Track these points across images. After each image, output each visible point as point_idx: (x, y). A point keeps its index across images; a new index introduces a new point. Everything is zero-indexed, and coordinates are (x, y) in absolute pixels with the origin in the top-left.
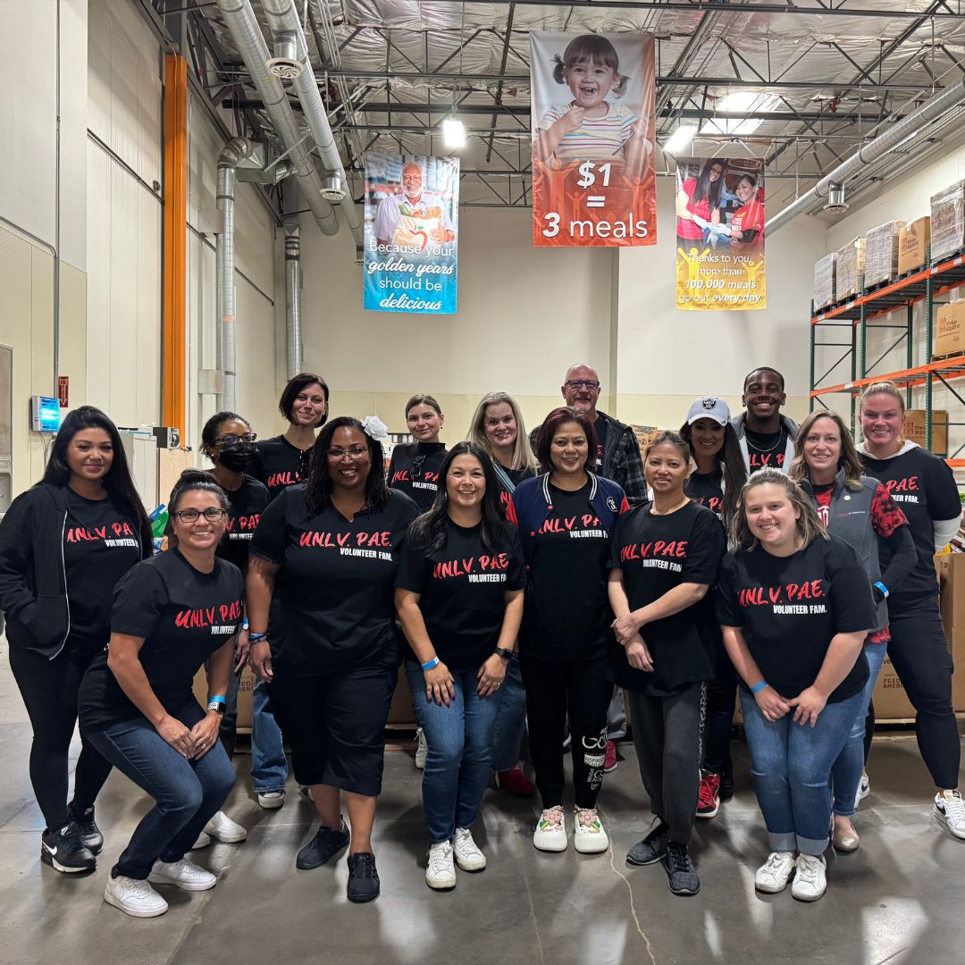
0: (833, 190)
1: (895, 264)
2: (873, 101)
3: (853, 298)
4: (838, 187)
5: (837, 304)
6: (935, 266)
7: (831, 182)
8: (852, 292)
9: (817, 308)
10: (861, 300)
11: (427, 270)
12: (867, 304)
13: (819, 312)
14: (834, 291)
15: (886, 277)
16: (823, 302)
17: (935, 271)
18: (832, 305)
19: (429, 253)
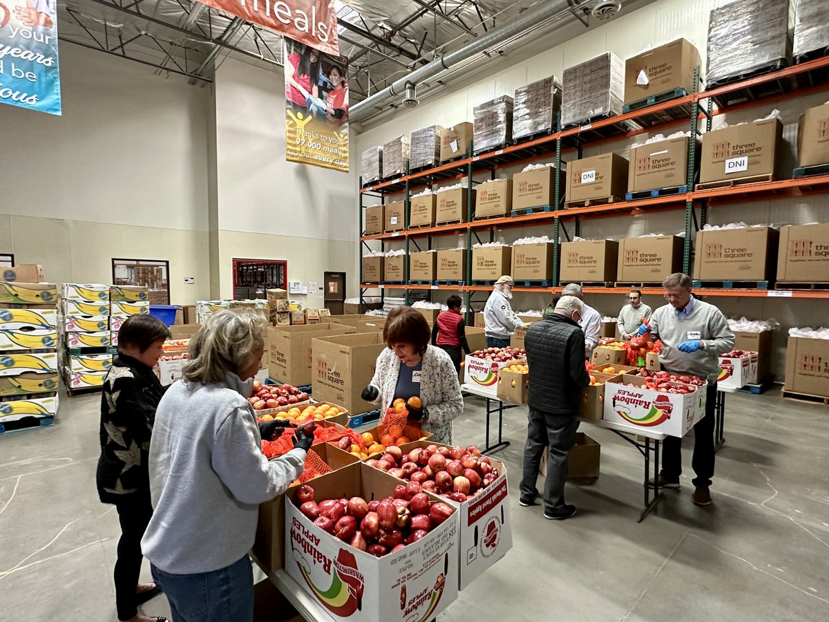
0: (409, 88)
1: (438, 154)
2: (412, 43)
3: (399, 176)
4: (413, 86)
5: (382, 180)
6: (477, 155)
7: (408, 82)
8: (398, 172)
9: (365, 182)
10: (406, 178)
11: (12, 52)
12: (410, 181)
13: (366, 186)
14: (381, 171)
15: (430, 162)
16: (371, 178)
17: (475, 159)
18: (379, 180)
19: (14, 34)
